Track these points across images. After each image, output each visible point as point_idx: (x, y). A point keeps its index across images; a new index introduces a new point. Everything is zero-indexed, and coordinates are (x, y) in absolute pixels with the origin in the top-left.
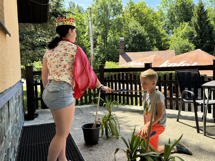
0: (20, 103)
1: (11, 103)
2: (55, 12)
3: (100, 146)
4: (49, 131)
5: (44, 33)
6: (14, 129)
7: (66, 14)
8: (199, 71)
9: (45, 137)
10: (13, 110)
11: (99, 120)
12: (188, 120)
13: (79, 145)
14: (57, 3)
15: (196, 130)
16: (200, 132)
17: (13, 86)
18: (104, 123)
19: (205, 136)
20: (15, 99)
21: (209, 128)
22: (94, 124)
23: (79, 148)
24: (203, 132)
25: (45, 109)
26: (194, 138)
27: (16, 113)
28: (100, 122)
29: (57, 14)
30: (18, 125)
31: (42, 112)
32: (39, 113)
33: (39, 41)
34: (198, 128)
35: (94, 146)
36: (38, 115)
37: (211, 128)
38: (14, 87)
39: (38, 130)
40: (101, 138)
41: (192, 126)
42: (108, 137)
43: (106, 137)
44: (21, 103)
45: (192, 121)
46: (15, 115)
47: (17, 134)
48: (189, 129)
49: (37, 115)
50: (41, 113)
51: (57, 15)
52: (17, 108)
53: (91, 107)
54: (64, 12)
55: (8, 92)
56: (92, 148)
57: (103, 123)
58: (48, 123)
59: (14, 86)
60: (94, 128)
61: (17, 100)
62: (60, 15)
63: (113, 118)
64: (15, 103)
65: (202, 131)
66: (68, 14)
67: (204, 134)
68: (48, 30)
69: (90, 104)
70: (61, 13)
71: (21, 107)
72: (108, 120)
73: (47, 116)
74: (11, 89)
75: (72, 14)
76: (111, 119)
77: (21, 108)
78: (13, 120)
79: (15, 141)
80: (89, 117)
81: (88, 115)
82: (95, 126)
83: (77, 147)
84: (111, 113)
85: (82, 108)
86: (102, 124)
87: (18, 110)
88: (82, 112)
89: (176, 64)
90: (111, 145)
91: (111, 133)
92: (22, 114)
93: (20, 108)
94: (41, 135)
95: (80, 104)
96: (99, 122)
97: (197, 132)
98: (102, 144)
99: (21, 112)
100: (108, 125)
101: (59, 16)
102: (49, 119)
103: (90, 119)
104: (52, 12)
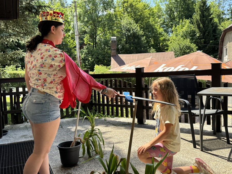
2: (28, 6)
3: (80, 167)
4: (19, 152)
5: (17, 31)
7: (43, 8)
8: (196, 76)
9: (14, 159)
12: (184, 134)
13: (55, 168)
15: (192, 145)
16: (197, 147)
18: (85, 140)
19: (202, 152)
21: (207, 142)
22: (73, 141)
23: (54, 171)
24: (199, 148)
25: (17, 125)
26: (189, 155)
28: (80, 139)
29: (31, 8)
31: (13, 128)
32: (9, 129)
33: (11, 41)
34: (194, 143)
35: (72, 169)
36: (7, 131)
37: (210, 141)
39: (6, 151)
40: (82, 158)
41: (188, 140)
42: (90, 157)
43: (88, 156)
45: (189, 134)
48: (185, 144)
49: (5, 132)
50: (11, 129)
51: (32, 10)
54: (40, 7)
56: (70, 171)
58: (19, 141)
60: (73, 146)
62: (36, 9)
63: (96, 134)
65: (199, 145)
66: (45, 9)
67: (200, 149)
68: (22, 28)
70: (36, 7)
72: (90, 136)
73: (18, 133)
76: (94, 135)
81: (69, 131)
82: (74, 144)
83: (52, 170)
84: (94, 128)
86: (83, 141)
88: (62, 127)
89: (173, 68)
90: (93, 167)
91: (95, 152)
94: (8, 157)
97: (193, 147)
98: (82, 166)
100: (89, 142)
102: (21, 137)
103: (71, 135)
104: (26, 6)
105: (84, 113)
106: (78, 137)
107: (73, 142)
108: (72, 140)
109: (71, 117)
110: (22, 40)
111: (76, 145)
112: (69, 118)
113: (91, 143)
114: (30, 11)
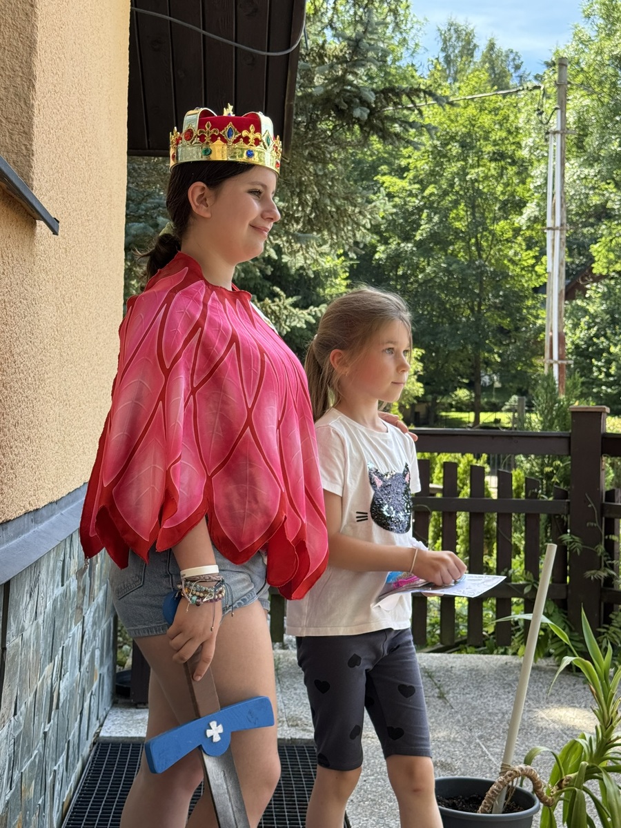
0: (92, 598)
1: (26, 598)
2: (337, 90)
6: (29, 751)
7: (404, 98)
10: (37, 638)
11: (528, 761)
14: (355, 45)
17: (56, 502)
18: (560, 786)
20: (58, 578)
27: (51, 659)
28: (532, 779)
29: (349, 102)
30: (63, 730)
38: (61, 508)
44: (100, 597)
46: (48, 668)
47: (49, 779)
51: (351, 109)
52: (68, 630)
53: (506, 669)
54: (390, 93)
55: (17, 535)
57: (555, 789)
59: (62, 503)
60: (491, 810)
61: (73, 584)
62: (369, 106)
64: (55, 601)
66: (413, 102)
68: (299, 195)
69: (505, 653)
70: (372, 98)
71: (94, 623)
72: (591, 773)
74: (36, 521)
75: (438, 99)
76: (609, 769)
77: (99, 633)
78: (31, 699)
79: (26, 823)
80: (480, 737)
81: (480, 723)
82: (501, 802)
84: (614, 735)
85: (448, 670)
86: (549, 791)
87: (68, 642)
88: (442, 696)
92: (101, 664)
93: (88, 627)
95: (439, 645)
96: (526, 779)
99: (97, 653)
100: (583, 803)
101: (357, 113)
103: (487, 747)
104: (327, 92)
105: (564, 637)
106: (523, 766)
107: (494, 787)
108: (487, 777)
109: (491, 653)
110: (293, 253)
111: (508, 809)
112: (480, 653)
113: (591, 810)
114: (344, 115)
